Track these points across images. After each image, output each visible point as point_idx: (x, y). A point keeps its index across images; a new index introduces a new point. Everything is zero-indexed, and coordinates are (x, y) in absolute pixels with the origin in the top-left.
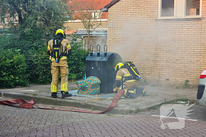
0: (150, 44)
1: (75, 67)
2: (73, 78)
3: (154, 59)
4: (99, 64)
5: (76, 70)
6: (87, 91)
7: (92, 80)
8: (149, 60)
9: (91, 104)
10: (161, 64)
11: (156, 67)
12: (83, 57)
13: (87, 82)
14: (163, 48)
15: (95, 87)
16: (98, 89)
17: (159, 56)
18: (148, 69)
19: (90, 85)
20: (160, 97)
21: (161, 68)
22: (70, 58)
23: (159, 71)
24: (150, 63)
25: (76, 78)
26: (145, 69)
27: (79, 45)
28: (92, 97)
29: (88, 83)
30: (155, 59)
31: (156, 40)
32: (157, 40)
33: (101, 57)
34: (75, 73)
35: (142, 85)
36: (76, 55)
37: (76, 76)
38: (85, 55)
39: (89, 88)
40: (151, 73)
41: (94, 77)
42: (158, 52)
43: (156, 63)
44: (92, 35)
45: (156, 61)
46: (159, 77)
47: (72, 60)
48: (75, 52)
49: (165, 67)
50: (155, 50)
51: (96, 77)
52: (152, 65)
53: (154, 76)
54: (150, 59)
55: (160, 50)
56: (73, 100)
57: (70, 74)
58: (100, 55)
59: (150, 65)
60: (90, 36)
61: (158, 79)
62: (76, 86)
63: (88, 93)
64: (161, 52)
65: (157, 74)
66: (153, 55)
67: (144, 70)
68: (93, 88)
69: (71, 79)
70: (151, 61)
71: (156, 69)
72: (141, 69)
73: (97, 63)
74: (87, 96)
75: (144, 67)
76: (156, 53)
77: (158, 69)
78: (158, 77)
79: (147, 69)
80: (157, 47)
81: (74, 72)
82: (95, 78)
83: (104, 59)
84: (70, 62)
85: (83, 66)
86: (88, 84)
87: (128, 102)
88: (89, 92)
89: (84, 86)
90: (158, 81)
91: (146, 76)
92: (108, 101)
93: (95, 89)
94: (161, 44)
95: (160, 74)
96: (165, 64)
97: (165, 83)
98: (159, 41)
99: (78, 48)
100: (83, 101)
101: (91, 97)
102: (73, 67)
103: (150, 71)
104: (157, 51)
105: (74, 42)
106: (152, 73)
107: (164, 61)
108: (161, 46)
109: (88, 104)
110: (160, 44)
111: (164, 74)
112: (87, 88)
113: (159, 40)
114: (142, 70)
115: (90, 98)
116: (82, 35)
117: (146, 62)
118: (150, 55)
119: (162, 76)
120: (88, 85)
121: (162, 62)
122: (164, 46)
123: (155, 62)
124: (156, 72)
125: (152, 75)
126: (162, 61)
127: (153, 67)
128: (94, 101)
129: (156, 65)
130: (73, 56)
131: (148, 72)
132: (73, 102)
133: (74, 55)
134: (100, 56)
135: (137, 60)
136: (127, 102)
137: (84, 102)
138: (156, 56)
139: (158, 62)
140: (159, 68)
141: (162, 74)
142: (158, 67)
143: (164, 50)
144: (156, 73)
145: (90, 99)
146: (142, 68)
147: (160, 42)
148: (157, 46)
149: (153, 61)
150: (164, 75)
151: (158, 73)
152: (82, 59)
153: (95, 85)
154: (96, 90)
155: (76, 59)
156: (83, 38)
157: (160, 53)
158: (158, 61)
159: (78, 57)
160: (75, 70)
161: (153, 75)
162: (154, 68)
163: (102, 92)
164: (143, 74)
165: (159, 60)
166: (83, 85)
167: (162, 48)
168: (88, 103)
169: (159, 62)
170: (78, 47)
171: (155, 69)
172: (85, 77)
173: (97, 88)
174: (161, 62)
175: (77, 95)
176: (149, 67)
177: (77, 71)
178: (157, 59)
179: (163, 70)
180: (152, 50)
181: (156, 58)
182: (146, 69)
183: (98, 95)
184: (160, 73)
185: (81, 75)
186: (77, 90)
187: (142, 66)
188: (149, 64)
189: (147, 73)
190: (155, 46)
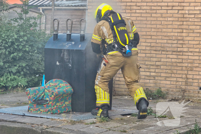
0: (169, 19)
1: (24, 65)
2: (21, 86)
3: (176, 49)
4: (69, 56)
5: (27, 70)
6: (47, 106)
7: (56, 86)
8: (167, 51)
9: (54, 131)
10: (190, 57)
11: (181, 65)
12: (40, 46)
13: (46, 90)
14: (194, 27)
15: (62, 100)
16: (67, 103)
17: (186, 42)
18: (165, 67)
19: (53, 96)
20: (187, 119)
21: (189, 65)
22: (16, 47)
23: (186, 72)
24: (168, 56)
25: (27, 84)
26: (159, 67)
27: (33, 23)
28: (56, 118)
29: (49, 91)
30: (179, 49)
31: (180, 12)
32: (183, 12)
33: (73, 43)
34: (25, 75)
35: (152, 99)
36: (27, 41)
37: (27, 82)
38: (44, 42)
39: (50, 101)
40: (169, 75)
41: (60, 80)
42: (184, 34)
43: (180, 57)
44: (59, 6)
45: (180, 52)
46: (186, 84)
47: (19, 50)
48: (24, 36)
49: (198, 65)
50: (179, 31)
51: (64, 81)
52: (173, 60)
53: (177, 81)
54: (168, 49)
55: (187, 31)
56: (19, 124)
57: (15, 76)
58: (72, 38)
59: (169, 60)
60: (56, 8)
61: (183, 87)
62: (25, 99)
63: (49, 111)
64: (191, 35)
65: (182, 78)
66: (174, 40)
67: (157, 70)
68: (58, 102)
69: (17, 86)
70: (171, 53)
71: (180, 68)
72: (151, 67)
73: (66, 53)
74: (45, 116)
75: (158, 63)
76: (179, 38)
77: (184, 68)
78: (184, 83)
79: (162, 67)
80: (183, 25)
81: (22, 73)
82: (61, 83)
83: (80, 46)
84: (15, 54)
85: (40, 63)
86: (49, 94)
87: (125, 128)
88: (50, 108)
89: (41, 97)
90: (184, 91)
91: (162, 82)
92: (87, 126)
93: (61, 103)
94: (190, 20)
95: (187, 78)
96: (197, 58)
97: (196, 95)
98: (186, 14)
99: (31, 28)
100: (38, 125)
101: (53, 117)
102: (20, 64)
103: (169, 72)
104: (183, 32)
105: (24, 16)
106: (173, 75)
107: (196, 52)
108: (189, 23)
109: (47, 132)
110: (187, 19)
111: (195, 77)
112: (47, 101)
113: (187, 12)
114: (153, 70)
115: (52, 119)
116: (40, 6)
117: (161, 54)
118: (169, 42)
119: (191, 80)
120: (48, 96)
121: (192, 54)
122: (196, 23)
123: (178, 53)
124: (179, 74)
125: (172, 79)
126: (191, 52)
127: (175, 64)
128: (60, 126)
129: (180, 61)
130: (21, 42)
131: (166, 73)
132: (19, 128)
133: (24, 40)
134: (72, 41)
135: (143, 50)
136: (123, 129)
137: (41, 127)
138: (181, 42)
139: (184, 54)
140: (186, 67)
141: (191, 77)
142: (183, 65)
143: (195, 31)
144: (180, 76)
145: (53, 121)
146: (153, 65)
147: (187, 16)
148: (181, 23)
149: (174, 51)
150: (195, 79)
151: (184, 76)
152: (38, 48)
153: (62, 95)
154: (64, 105)
155: (27, 49)
156: (41, 11)
157: (188, 36)
158: (184, 52)
159: (31, 46)
160: (25, 70)
161: (175, 79)
162: (177, 66)
163: (74, 109)
164: (154, 78)
165: (185, 50)
166: (38, 96)
167: (191, 27)
168: (47, 128)
169: (187, 54)
170: (31, 26)
171: (178, 68)
172: (44, 81)
173: (66, 101)
174: (190, 54)
175: (26, 114)
176: (168, 64)
177: (28, 72)
178: (181, 49)
179: (194, 69)
180: (172, 32)
181: (180, 46)
182: (160, 69)
183: (67, 115)
184: (189, 76)
185: (36, 80)
186: (28, 106)
187: (153, 61)
188: (167, 58)
189: (162, 75)
190: (179, 23)
